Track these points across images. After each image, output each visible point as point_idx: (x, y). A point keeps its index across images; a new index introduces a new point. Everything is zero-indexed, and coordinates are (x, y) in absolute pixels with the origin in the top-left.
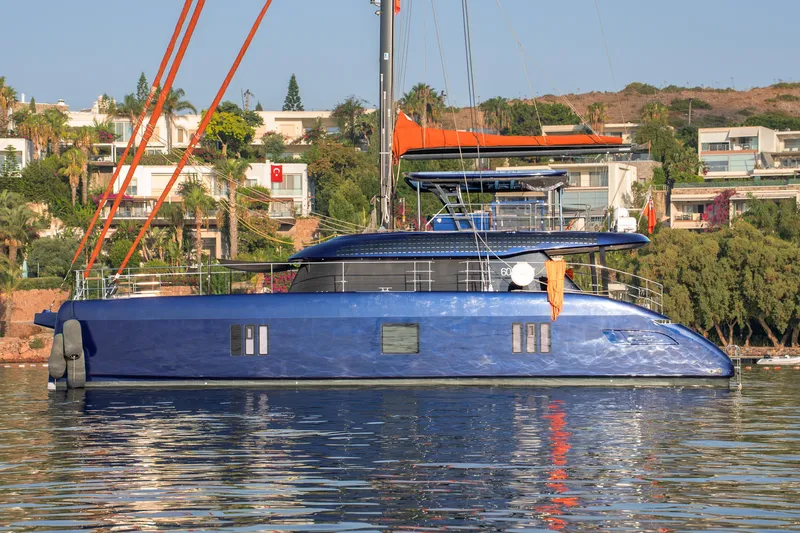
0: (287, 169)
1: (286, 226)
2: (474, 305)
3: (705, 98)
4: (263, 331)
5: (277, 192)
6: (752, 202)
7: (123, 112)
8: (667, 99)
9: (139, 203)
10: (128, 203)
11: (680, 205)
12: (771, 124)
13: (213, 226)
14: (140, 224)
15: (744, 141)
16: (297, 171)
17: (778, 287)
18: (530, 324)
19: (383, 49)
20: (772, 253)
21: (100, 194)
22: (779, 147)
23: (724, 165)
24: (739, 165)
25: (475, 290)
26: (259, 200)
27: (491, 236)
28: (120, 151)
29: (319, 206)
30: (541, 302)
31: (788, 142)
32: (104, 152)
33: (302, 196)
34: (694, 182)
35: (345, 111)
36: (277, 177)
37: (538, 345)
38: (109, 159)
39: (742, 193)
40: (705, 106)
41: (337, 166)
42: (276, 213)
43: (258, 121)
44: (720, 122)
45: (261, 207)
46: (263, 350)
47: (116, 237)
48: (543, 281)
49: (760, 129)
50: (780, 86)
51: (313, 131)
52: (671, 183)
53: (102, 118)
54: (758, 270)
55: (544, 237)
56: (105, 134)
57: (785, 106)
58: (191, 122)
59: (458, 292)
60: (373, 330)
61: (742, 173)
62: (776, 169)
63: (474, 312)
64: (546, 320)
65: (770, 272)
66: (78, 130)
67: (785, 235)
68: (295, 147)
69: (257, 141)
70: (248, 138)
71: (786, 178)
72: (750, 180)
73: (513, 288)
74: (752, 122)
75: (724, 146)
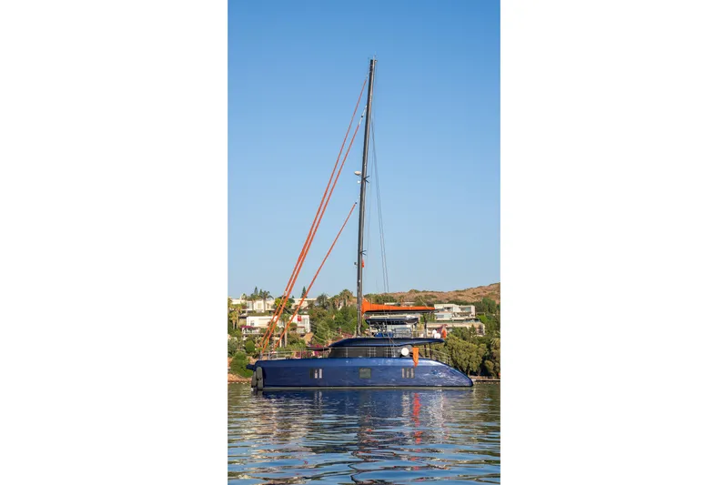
0: (303, 317)
1: (303, 336)
2: (389, 362)
3: (435, 294)
4: (321, 370)
5: (299, 324)
6: (454, 328)
7: (250, 299)
8: (423, 295)
9: (255, 329)
10: (251, 328)
11: (430, 329)
12: (457, 303)
13: (279, 336)
14: (256, 336)
15: (448, 308)
16: (306, 317)
17: (463, 356)
18: (408, 368)
19: (358, 279)
20: (461, 344)
21: (242, 326)
22: (459, 311)
23: (442, 316)
24: (447, 316)
25: (390, 357)
26: (294, 327)
27: (395, 339)
28: (249, 312)
29: (313, 329)
30: (411, 361)
31: (462, 309)
32: (244, 312)
33: (308, 326)
34: (433, 321)
35: (321, 298)
36: (299, 320)
37: (410, 375)
38: (245, 314)
39: (450, 325)
40: (435, 297)
41: (319, 316)
42: (300, 331)
43: (293, 301)
44: (440, 303)
45: (294, 329)
46: (321, 377)
47: (247, 340)
48: (411, 355)
49: (453, 305)
50: (457, 291)
51: (311, 304)
52: (426, 322)
53: (243, 301)
54: (457, 350)
55: (411, 339)
56: (244, 306)
57: (460, 297)
58: (271, 302)
59: (384, 357)
60: (356, 370)
61: (448, 319)
62: (459, 318)
63: (389, 364)
64: (413, 367)
65: (461, 351)
66: (236, 305)
67: (464, 339)
68: (305, 309)
69: (293, 308)
70: (290, 307)
71: (462, 321)
72: (450, 321)
73: (401, 356)
74: (450, 302)
75: (442, 310)
